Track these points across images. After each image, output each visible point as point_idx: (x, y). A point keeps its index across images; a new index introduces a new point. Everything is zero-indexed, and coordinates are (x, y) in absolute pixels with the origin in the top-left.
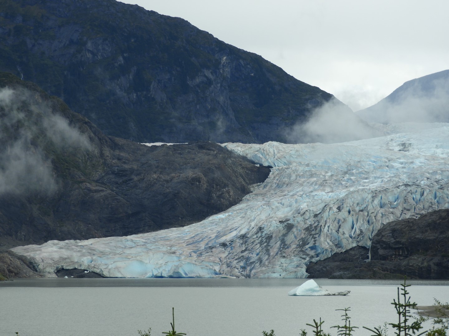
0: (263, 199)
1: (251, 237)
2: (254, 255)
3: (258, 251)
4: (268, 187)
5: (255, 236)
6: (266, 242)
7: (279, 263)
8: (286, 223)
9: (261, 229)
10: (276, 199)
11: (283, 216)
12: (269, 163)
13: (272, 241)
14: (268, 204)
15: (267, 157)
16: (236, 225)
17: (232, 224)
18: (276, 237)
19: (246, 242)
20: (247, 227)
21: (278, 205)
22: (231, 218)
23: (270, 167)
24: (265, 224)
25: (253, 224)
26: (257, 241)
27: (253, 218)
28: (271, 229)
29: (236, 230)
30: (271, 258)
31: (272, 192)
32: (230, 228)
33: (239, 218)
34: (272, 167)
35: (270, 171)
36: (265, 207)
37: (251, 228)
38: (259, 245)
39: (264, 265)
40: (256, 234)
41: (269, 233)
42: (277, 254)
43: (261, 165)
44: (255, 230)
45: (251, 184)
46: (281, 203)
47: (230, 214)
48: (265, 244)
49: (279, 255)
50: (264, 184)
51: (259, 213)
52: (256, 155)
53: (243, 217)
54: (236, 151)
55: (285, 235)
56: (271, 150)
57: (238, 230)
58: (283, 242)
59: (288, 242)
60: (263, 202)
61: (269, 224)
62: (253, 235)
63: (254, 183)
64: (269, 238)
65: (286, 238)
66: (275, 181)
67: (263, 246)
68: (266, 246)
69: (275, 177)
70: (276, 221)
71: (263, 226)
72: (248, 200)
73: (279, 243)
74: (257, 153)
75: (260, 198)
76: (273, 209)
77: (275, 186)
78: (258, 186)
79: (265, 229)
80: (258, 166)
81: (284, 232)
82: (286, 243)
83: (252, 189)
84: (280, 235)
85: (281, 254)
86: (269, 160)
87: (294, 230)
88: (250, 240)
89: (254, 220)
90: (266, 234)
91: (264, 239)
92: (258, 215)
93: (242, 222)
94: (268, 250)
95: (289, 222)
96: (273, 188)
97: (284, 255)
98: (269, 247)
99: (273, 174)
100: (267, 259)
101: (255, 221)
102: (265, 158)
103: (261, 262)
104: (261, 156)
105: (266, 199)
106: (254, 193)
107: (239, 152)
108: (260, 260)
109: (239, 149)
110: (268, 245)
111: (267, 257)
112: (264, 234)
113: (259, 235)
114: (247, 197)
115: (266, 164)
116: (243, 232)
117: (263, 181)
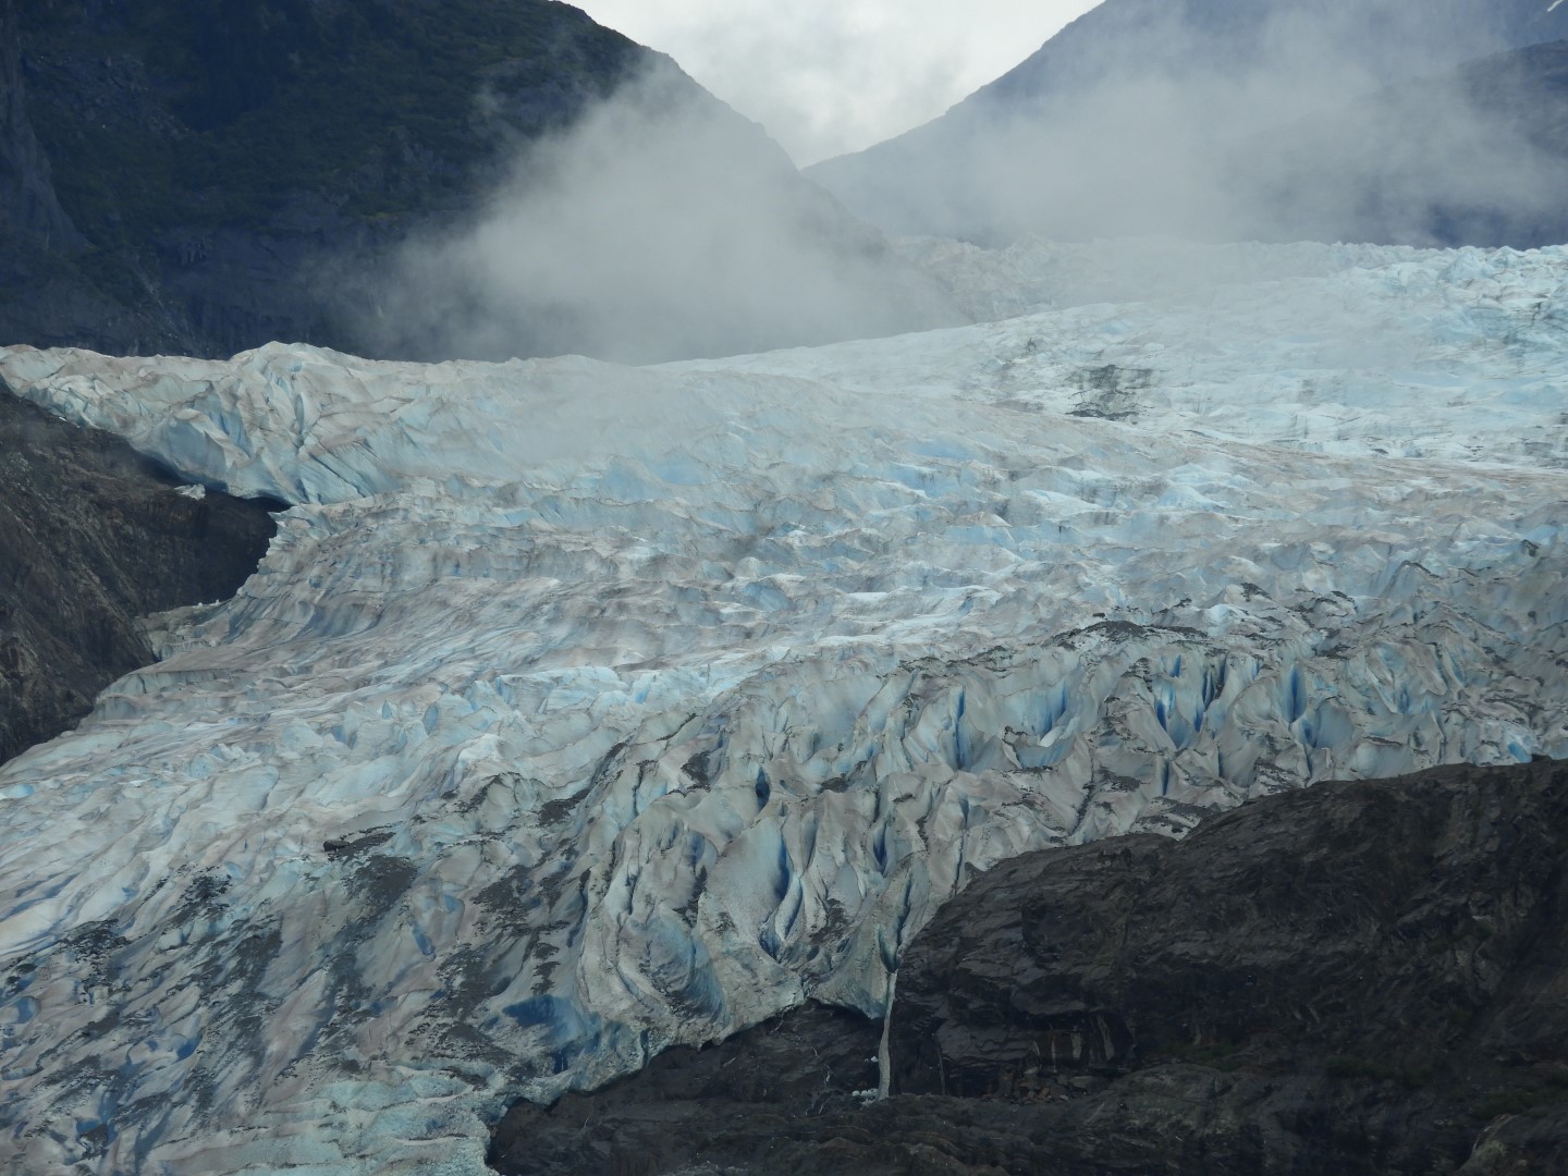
0: (227, 705)
1: (146, 940)
2: (166, 1055)
3: (188, 1029)
4: (255, 631)
5: (173, 937)
6: (240, 972)
7: (322, 1106)
8: (363, 859)
9: (206, 890)
10: (305, 704)
11: (346, 812)
12: (267, 476)
13: (280, 966)
14: (257, 735)
15: (256, 438)
16: (53, 864)
17: (30, 860)
18: (301, 941)
19: (114, 971)
20: (124, 878)
21: (318, 742)
22: (21, 817)
23: (271, 503)
24: (238, 858)
25: (159, 860)
26: (185, 969)
27: (158, 822)
28: (274, 891)
29: (52, 893)
30: (269, 1071)
31: (283, 658)
32: (16, 879)
33: (72, 821)
34: (285, 506)
35: (273, 530)
36: (236, 752)
37: (146, 885)
38: (192, 993)
39: (226, 1118)
40: (180, 920)
41: (259, 917)
42: (306, 1049)
43: (216, 491)
44: (171, 897)
45: (149, 607)
46: (337, 731)
47: (18, 792)
48: (235, 987)
49: (319, 1058)
50: (236, 606)
51: (198, 790)
52: (184, 427)
53: (98, 816)
54: (60, 398)
55: (356, 932)
56: (281, 399)
57: (68, 893)
58: (346, 971)
59: (375, 978)
60: (227, 724)
61: (262, 862)
62: (159, 929)
63: (172, 604)
64: (261, 946)
65: (363, 952)
66: (301, 592)
67: (222, 996)
68: (236, 1000)
69: (299, 568)
70: (302, 841)
71: (221, 873)
72: (132, 709)
73: (320, 979)
74: (191, 412)
75: (206, 696)
76: (284, 766)
77: (298, 620)
78: (196, 619)
79: (237, 889)
80: (198, 493)
81: (355, 909)
82: (367, 980)
83: (156, 641)
84: (330, 929)
85: (334, 1047)
86: (267, 461)
87: (418, 897)
88: (137, 959)
89: (167, 834)
90: (238, 925)
91: (225, 952)
92: (194, 805)
93: (93, 846)
94: (249, 1027)
95: (386, 850)
96: (290, 632)
97: (351, 1053)
98: (258, 1007)
99: (290, 546)
100: (245, 1082)
101: (175, 842)
102: (243, 444)
103: (206, 1098)
104: (217, 434)
105: (242, 705)
106: (169, 662)
107: (78, 404)
108: (202, 1087)
109: (81, 384)
110: (251, 994)
111: (243, 1066)
112: (226, 922)
113: (199, 926)
114: (127, 687)
115: (246, 485)
116: (96, 909)
117: (227, 594)
